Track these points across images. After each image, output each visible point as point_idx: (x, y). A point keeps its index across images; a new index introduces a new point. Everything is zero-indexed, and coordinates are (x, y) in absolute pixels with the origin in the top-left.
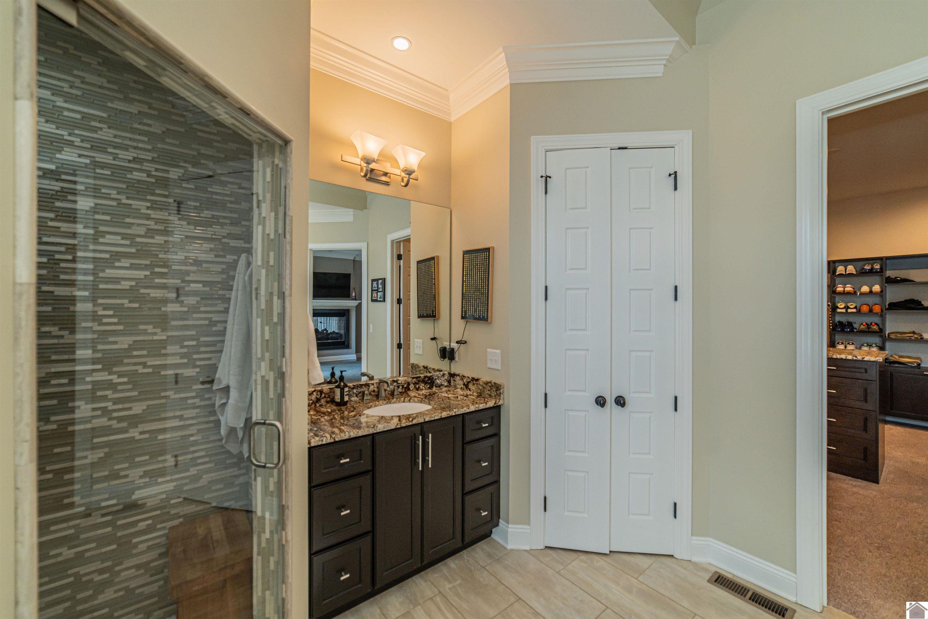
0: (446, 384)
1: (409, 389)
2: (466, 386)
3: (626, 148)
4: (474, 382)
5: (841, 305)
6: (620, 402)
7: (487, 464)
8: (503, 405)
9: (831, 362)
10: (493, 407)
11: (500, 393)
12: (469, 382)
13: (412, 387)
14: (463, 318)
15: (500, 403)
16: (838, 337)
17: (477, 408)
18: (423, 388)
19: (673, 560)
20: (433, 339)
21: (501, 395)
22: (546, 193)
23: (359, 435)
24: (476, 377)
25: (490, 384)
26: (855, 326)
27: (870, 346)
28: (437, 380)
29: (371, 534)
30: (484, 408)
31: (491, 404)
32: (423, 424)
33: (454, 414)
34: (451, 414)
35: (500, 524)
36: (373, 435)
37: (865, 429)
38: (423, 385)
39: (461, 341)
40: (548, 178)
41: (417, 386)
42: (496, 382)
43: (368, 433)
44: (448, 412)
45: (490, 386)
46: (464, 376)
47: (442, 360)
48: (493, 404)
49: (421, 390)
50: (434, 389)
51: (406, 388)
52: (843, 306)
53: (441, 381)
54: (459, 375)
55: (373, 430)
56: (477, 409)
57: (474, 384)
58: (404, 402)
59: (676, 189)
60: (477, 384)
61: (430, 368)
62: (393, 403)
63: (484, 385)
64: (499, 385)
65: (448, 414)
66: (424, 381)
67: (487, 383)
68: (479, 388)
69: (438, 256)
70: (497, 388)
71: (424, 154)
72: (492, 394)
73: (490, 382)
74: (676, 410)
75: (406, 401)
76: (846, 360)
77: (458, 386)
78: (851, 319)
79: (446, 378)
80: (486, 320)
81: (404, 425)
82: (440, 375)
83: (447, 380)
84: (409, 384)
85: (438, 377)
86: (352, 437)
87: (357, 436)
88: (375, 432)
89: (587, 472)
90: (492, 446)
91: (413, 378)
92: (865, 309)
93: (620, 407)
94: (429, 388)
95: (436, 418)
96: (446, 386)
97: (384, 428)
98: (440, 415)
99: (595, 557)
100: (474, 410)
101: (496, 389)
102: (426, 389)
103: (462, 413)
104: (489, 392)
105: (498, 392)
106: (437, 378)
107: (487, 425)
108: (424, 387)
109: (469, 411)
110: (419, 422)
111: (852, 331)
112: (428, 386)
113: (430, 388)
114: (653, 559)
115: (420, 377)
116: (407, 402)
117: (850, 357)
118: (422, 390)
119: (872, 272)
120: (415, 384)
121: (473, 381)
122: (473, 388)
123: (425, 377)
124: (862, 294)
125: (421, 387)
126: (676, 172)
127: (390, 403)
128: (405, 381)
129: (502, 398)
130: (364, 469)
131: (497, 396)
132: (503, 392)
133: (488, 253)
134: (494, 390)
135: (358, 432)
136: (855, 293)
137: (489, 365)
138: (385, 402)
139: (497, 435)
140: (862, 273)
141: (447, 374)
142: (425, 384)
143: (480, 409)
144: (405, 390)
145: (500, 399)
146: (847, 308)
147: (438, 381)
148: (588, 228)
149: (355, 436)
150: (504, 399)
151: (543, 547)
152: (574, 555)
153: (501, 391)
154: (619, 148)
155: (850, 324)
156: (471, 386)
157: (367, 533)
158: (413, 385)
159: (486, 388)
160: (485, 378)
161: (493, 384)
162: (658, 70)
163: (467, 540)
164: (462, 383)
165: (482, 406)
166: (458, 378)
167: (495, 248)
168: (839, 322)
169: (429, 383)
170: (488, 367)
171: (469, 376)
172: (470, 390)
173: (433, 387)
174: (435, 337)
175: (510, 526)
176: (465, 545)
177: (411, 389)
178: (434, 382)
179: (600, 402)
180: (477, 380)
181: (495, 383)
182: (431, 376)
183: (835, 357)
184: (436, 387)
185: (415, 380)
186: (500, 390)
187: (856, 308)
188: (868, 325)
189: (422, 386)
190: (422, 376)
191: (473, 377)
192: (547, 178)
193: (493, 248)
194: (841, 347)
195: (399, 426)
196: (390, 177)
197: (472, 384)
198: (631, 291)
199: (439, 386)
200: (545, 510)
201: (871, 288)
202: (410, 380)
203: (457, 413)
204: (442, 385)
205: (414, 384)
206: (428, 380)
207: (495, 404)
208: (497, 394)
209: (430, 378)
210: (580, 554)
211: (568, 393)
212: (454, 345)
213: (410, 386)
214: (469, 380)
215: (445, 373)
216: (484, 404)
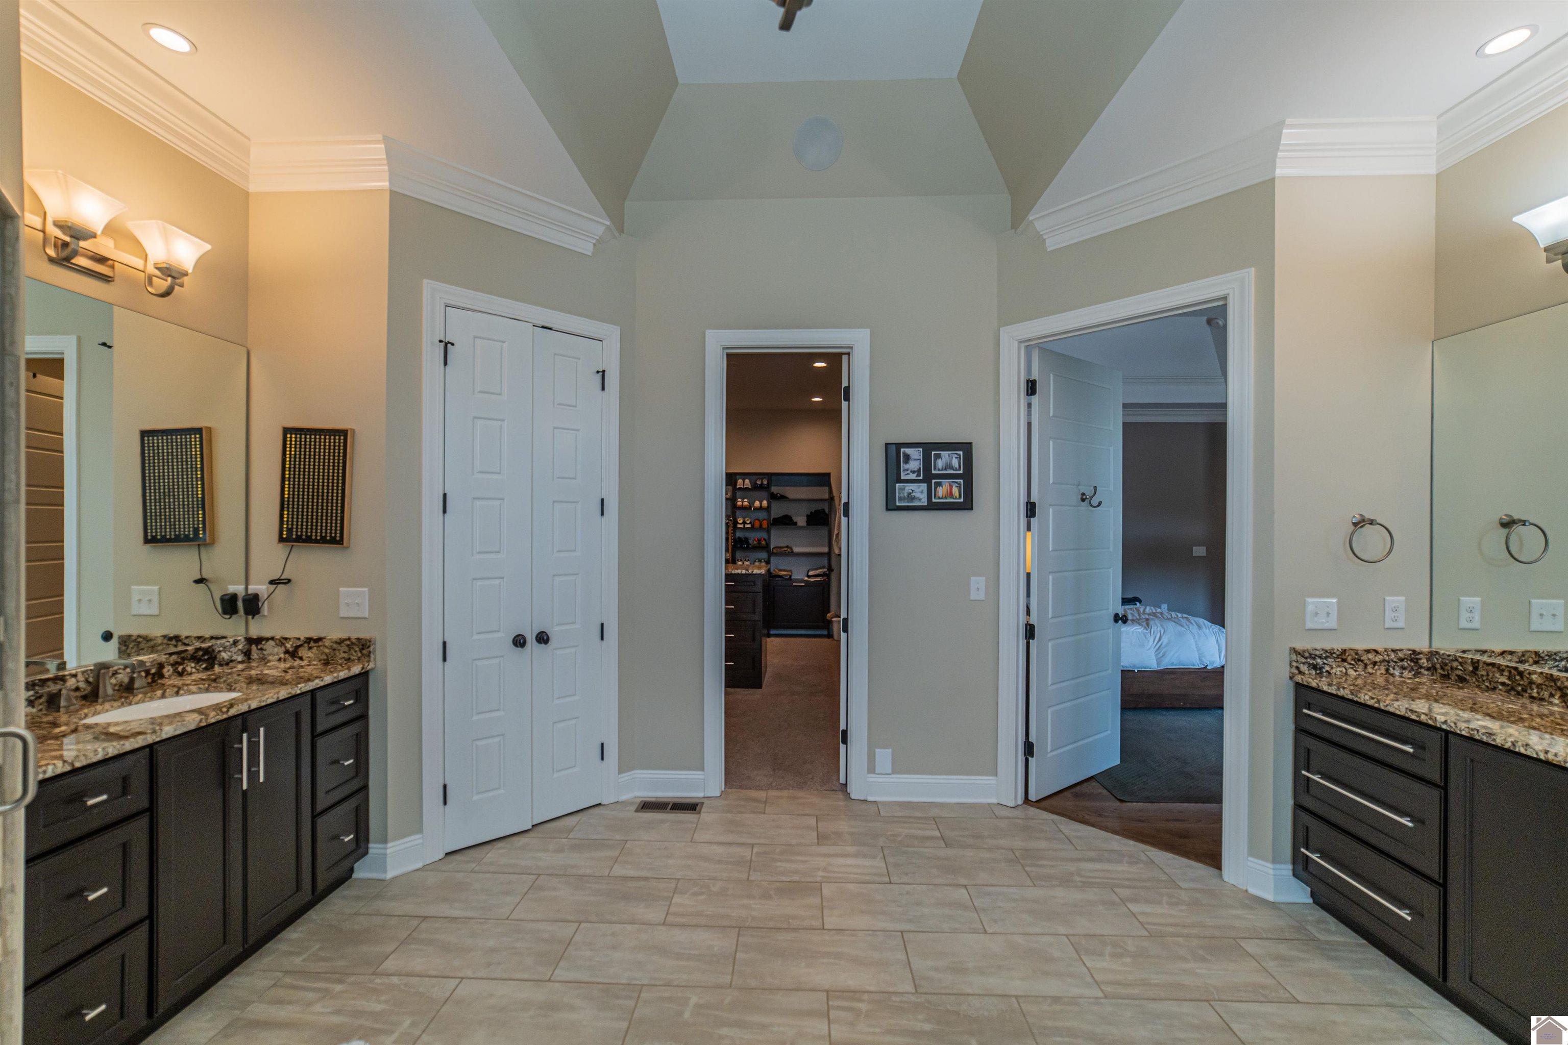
0: (240, 658)
1: (162, 676)
2: (293, 654)
3: (551, 329)
4: (312, 644)
5: (740, 520)
6: (543, 638)
7: (351, 761)
8: (372, 669)
9: (729, 577)
10: (360, 674)
11: (370, 652)
12: (298, 647)
13: (168, 670)
14: (281, 540)
15: (369, 667)
16: (738, 554)
17: (335, 677)
18: (194, 670)
19: (601, 807)
20: (198, 582)
21: (372, 656)
22: (446, 364)
23: (124, 751)
24: (315, 635)
25: (348, 643)
26: (751, 542)
27: (760, 561)
28: (223, 654)
29: (147, 922)
30: (346, 676)
31: (356, 669)
32: (245, 716)
33: (299, 692)
34: (294, 692)
35: (371, 851)
36: (151, 746)
37: (754, 640)
38: (193, 665)
39: (278, 579)
40: (449, 345)
41: (180, 668)
42: (361, 637)
43: (144, 744)
44: (290, 690)
45: (348, 646)
46: (286, 639)
47: (228, 616)
48: (360, 669)
49: (187, 674)
50: (217, 669)
51: (154, 675)
52: (741, 522)
53: (229, 654)
54: (272, 638)
55: (154, 737)
56: (336, 680)
57: (310, 648)
58: (163, 696)
59: (603, 389)
60: (318, 647)
61: (187, 637)
62: (137, 703)
63: (335, 646)
64: (366, 640)
65: (290, 693)
66: (195, 658)
67: (340, 642)
68: (323, 653)
69: (210, 428)
70: (363, 645)
71: (208, 247)
72: (352, 657)
73: (349, 639)
74: (602, 638)
75: (167, 694)
76: (741, 574)
77: (270, 658)
78: (748, 535)
79: (240, 647)
80: (340, 542)
81: (213, 721)
82: (228, 644)
83: (241, 650)
84: (161, 666)
85: (225, 648)
86: (110, 755)
87: (121, 752)
88: (158, 739)
89: (503, 735)
90: (357, 735)
91: (171, 654)
92: (757, 525)
93: (543, 645)
94: (206, 669)
95: (270, 701)
96: (242, 662)
97: (175, 730)
98: (275, 696)
99: (515, 839)
100: (330, 681)
101: (364, 647)
102: (198, 672)
103: (311, 688)
104: (346, 655)
105: (365, 652)
106: (221, 649)
107: (351, 702)
108: (195, 668)
109: (322, 684)
110: (239, 713)
111: (748, 548)
112: (204, 666)
113: (210, 667)
114: (581, 814)
115: (186, 650)
116: (172, 696)
117: (744, 572)
118: (191, 674)
119: (762, 487)
120: (175, 664)
121: (309, 643)
122: (310, 654)
123: (198, 650)
124: (756, 509)
125: (189, 669)
126: (604, 371)
127: (130, 704)
128: (152, 662)
129: (372, 659)
130: (133, 809)
131: (363, 658)
132: (374, 650)
133: (342, 438)
134: (357, 649)
135: (123, 745)
136: (750, 508)
137: (344, 613)
138: (116, 704)
139: (363, 717)
140: (756, 488)
141: (243, 640)
142: (197, 663)
143: (340, 678)
144: (153, 678)
145: (369, 661)
146: (744, 523)
147: (225, 655)
148: (503, 420)
149: (116, 752)
150: (375, 659)
151: (442, 855)
152: (486, 848)
153: (371, 649)
154: (543, 327)
155: (746, 540)
156: (303, 652)
157: (141, 921)
158: (170, 667)
159: (339, 650)
160: (334, 634)
161: (354, 641)
162: (586, 247)
163: (321, 886)
164: (283, 649)
165: (343, 675)
166: (271, 643)
167: (357, 431)
168: (739, 538)
169: (205, 661)
170: (342, 615)
171: (297, 636)
172: (301, 659)
173: (213, 667)
174: (205, 576)
175: (389, 845)
176: (318, 897)
177: (166, 676)
178: (215, 657)
179: (520, 642)
180: (320, 639)
181: (358, 639)
182: (210, 647)
183: (733, 572)
184: (221, 665)
185: (174, 657)
186: (369, 647)
187: (750, 523)
188: (759, 541)
189: (190, 667)
190: (189, 648)
191: (307, 636)
192: (447, 345)
193: (353, 431)
194: (740, 563)
195: (203, 724)
196: (113, 267)
197: (307, 648)
198: (556, 504)
199: (227, 664)
200: (445, 803)
201: (761, 504)
202: (163, 658)
203: (304, 690)
204: (232, 661)
205: (172, 665)
206: (203, 655)
207: (363, 668)
208: (363, 655)
209: (207, 651)
210: (495, 843)
211: (476, 637)
212: (259, 587)
213: (165, 670)
214: (299, 643)
215: (238, 638)
216: (346, 671)
